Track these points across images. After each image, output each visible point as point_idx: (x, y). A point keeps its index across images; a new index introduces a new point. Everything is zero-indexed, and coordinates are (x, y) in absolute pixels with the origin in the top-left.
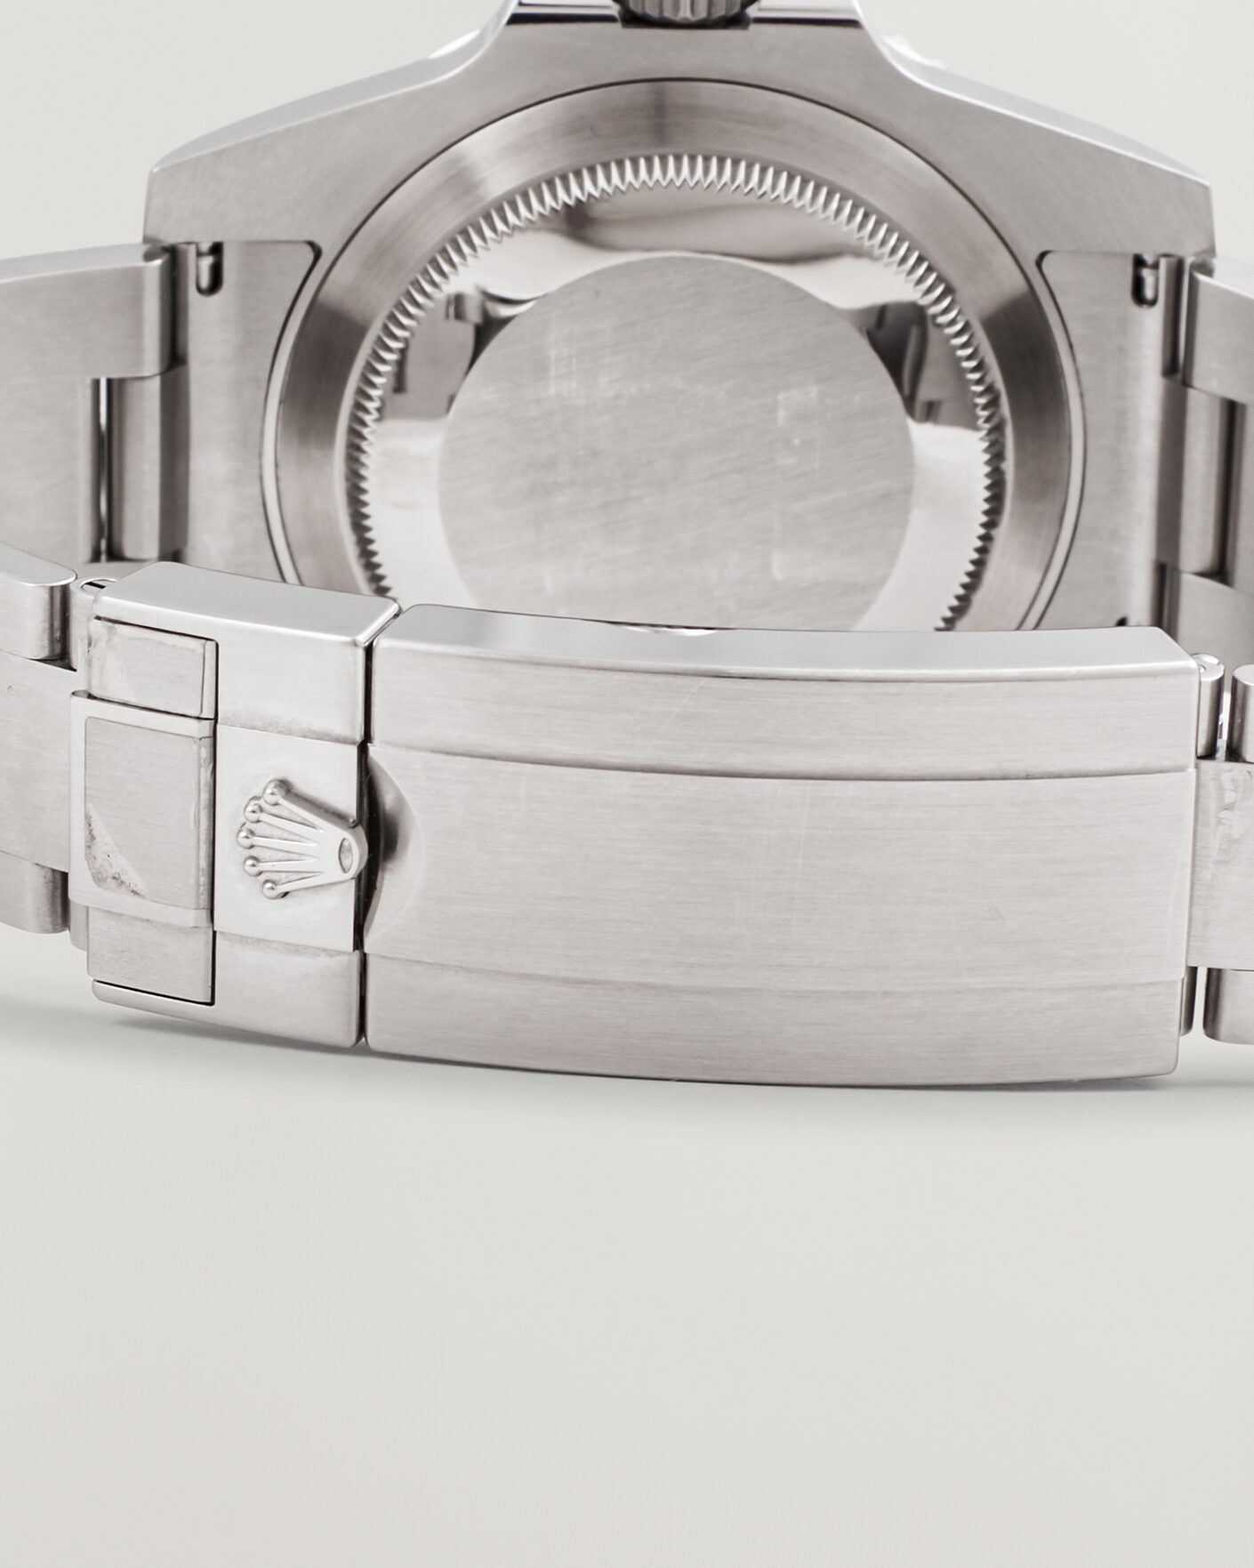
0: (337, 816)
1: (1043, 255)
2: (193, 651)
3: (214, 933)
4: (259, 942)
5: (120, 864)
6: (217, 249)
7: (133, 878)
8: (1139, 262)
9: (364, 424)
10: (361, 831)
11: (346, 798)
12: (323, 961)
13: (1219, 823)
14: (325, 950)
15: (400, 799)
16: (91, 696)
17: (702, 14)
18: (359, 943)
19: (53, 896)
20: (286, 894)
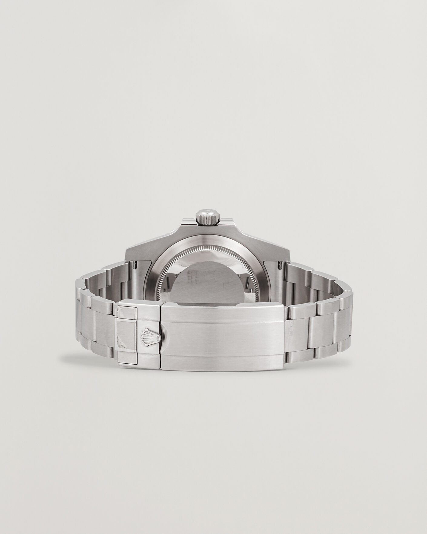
0: (157, 333)
1: (264, 261)
2: (133, 309)
3: (137, 353)
4: (144, 354)
5: (123, 344)
6: (136, 262)
7: (125, 346)
8: (279, 263)
9: (159, 293)
10: (160, 335)
11: (158, 330)
12: (154, 356)
13: (290, 329)
14: (155, 354)
15: (166, 331)
16: (117, 318)
17: (210, 224)
18: (160, 353)
19: (111, 352)
20: (149, 346)
